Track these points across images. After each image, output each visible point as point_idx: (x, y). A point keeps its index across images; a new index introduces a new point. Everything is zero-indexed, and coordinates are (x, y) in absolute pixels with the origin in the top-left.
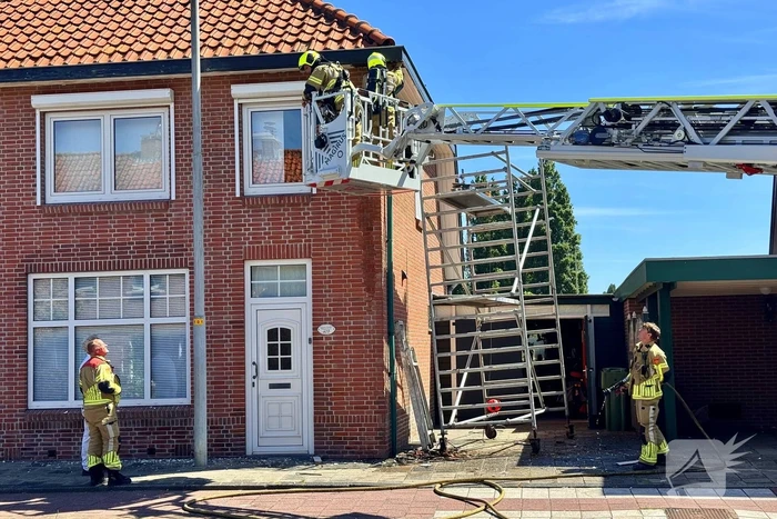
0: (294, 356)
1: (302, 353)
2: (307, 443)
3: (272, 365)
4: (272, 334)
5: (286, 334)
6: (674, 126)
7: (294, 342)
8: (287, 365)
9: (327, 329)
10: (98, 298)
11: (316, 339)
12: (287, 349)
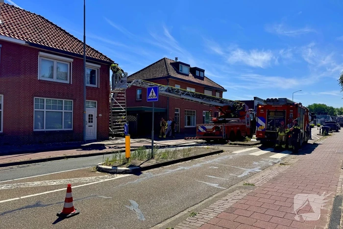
0: (93, 120)
1: (95, 120)
2: (96, 138)
3: (89, 122)
4: (89, 115)
5: (92, 115)
7: (93, 117)
8: (92, 122)
9: (100, 115)
10: (51, 105)
11: (98, 117)
12: (92, 119)
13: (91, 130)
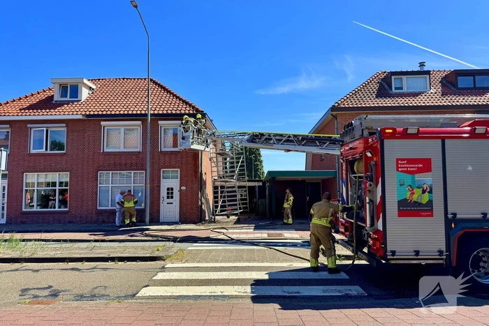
1: (176, 194)
2: (177, 219)
3: (168, 197)
4: (168, 189)
5: (172, 189)
6: (271, 139)
7: (174, 191)
8: (172, 197)
9: (184, 188)
10: (118, 178)
11: (180, 191)
12: (172, 193)
13: (170, 208)
